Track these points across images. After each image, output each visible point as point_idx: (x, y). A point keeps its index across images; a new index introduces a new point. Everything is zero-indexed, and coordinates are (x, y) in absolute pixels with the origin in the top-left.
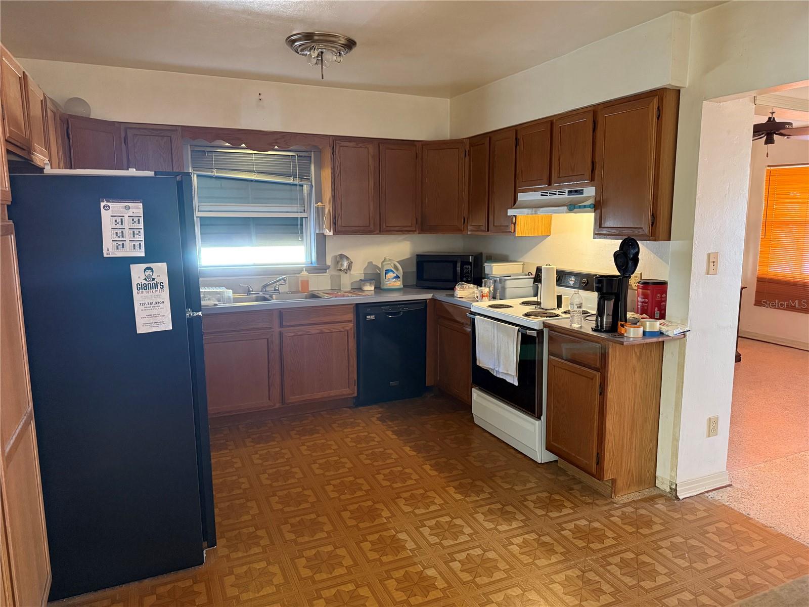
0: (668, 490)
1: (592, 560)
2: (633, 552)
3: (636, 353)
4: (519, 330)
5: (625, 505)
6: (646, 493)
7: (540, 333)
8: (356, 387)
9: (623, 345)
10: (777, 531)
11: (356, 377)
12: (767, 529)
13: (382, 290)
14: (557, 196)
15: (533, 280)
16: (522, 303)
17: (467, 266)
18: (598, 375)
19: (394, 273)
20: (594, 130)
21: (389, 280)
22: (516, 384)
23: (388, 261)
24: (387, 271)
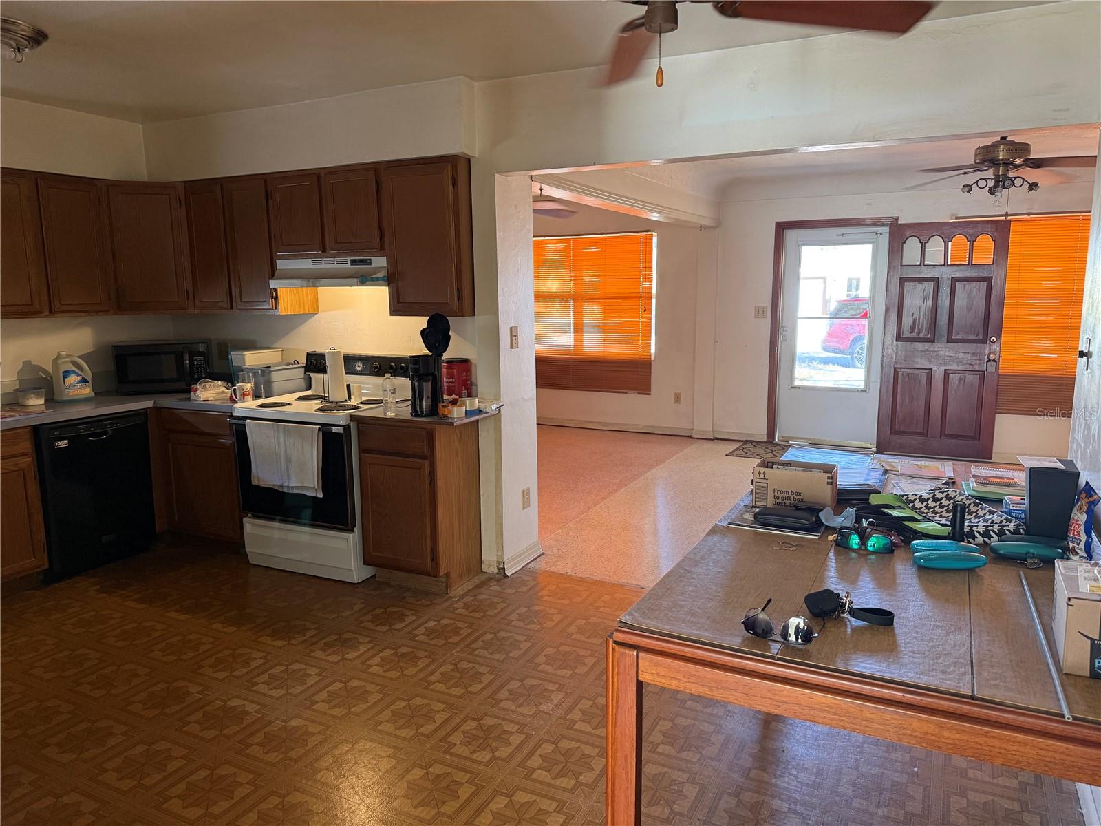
0: (496, 571)
1: (457, 652)
2: (491, 633)
3: (457, 435)
4: (319, 429)
5: (463, 596)
6: (476, 581)
7: (347, 428)
8: (46, 554)
9: (453, 425)
10: (592, 579)
11: (44, 540)
12: (585, 580)
13: (56, 402)
14: (336, 266)
15: (303, 369)
16: (298, 398)
17: (198, 358)
18: (426, 463)
19: (78, 375)
20: (378, 191)
21: (70, 387)
22: (320, 495)
23: (67, 358)
24: (66, 374)
